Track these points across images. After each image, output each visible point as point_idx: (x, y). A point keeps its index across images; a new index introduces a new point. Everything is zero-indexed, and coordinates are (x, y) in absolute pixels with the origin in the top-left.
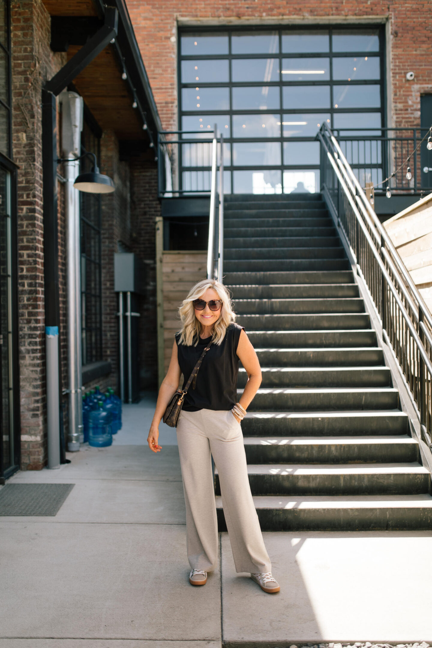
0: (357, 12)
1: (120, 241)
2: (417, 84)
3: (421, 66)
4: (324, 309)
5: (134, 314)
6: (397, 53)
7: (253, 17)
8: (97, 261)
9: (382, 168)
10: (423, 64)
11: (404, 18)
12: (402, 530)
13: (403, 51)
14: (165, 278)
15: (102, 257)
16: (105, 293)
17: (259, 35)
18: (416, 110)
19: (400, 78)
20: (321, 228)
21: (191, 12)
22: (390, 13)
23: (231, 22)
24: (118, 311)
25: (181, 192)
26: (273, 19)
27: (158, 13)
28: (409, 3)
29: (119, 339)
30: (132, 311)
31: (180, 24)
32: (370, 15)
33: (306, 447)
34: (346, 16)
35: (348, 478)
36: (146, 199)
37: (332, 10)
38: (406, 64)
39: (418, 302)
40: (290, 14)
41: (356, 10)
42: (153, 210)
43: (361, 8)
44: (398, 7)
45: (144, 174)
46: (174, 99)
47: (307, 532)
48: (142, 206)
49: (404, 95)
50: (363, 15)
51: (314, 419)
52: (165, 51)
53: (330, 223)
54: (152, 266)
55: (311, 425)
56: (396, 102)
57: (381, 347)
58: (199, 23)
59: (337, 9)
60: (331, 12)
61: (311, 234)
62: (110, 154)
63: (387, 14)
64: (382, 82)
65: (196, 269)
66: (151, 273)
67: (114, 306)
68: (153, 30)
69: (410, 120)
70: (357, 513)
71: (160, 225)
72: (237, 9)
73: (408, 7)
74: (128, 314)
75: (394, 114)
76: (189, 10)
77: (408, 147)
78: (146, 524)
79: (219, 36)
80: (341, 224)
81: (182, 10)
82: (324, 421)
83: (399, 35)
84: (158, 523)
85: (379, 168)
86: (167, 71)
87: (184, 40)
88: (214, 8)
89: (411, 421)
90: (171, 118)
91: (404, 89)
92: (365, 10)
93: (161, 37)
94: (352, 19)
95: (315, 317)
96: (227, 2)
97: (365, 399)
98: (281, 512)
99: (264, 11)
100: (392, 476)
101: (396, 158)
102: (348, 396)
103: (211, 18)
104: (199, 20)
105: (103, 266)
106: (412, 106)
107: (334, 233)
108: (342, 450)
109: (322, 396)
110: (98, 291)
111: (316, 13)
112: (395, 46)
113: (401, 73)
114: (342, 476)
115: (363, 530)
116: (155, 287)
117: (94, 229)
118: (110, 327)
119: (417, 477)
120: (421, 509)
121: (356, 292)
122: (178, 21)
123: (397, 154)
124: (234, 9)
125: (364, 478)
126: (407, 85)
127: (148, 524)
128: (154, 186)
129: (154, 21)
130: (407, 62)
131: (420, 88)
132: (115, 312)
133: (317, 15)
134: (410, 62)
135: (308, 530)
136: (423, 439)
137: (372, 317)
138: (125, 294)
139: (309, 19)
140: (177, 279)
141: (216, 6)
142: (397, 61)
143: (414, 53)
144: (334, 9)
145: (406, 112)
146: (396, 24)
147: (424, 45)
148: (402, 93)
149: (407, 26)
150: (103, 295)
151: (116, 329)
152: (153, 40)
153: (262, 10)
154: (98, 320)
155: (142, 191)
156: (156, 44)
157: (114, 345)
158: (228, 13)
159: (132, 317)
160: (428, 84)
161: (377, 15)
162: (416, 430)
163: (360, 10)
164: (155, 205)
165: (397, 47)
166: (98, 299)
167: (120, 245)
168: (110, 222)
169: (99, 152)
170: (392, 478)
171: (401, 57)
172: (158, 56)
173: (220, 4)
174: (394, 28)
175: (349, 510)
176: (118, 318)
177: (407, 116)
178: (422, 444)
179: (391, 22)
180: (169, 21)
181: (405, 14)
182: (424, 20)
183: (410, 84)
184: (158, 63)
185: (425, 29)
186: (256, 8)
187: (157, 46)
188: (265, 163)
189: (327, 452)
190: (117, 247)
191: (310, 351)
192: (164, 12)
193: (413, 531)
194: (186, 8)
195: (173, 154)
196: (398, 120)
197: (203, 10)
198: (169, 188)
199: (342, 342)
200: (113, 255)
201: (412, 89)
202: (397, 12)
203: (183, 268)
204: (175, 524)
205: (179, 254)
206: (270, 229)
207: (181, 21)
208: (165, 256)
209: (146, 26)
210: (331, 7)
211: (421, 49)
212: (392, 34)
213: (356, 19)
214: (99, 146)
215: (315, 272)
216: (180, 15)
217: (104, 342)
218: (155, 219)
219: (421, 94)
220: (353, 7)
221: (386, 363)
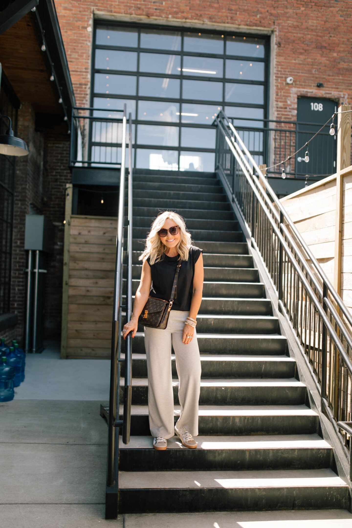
0: (248, 23)
1: (31, 204)
2: (295, 87)
3: (299, 73)
4: (222, 277)
5: (41, 271)
6: (279, 60)
7: (160, 18)
8: (9, 221)
9: (263, 155)
10: (301, 71)
11: (286, 32)
12: (308, 509)
13: (285, 59)
14: (72, 240)
15: (14, 218)
16: (16, 251)
17: (164, 34)
18: (293, 109)
19: (282, 82)
20: (217, 202)
21: (106, 7)
22: (276, 26)
23: (141, 20)
24: (27, 267)
25: (89, 163)
26: (178, 22)
27: (77, 5)
28: (290, 21)
29: (26, 293)
30: (39, 268)
31: (96, 16)
32: (258, 26)
33: (210, 419)
34: (239, 25)
35: (254, 453)
36: (58, 168)
37: (228, 19)
38: (287, 70)
39: (323, 279)
40: (192, 18)
41: (247, 21)
42: (63, 178)
43: (252, 20)
44: (282, 23)
45: (57, 145)
46: (88, 82)
47: (213, 512)
48: (54, 174)
49: (284, 96)
50: (253, 26)
51: (217, 388)
52: (81, 39)
53: (225, 198)
54: (60, 228)
55: (214, 394)
56: (277, 101)
57: (277, 316)
58: (112, 18)
59: (232, 18)
60: (227, 21)
61: (208, 207)
62: (26, 124)
63: (272, 28)
64: (266, 84)
65: (101, 233)
66: (59, 234)
67: (23, 262)
68: (71, 19)
69: (288, 117)
70: (264, 493)
71: (70, 191)
72: (147, 10)
73: (290, 23)
74: (36, 270)
75: (275, 111)
76: (105, 5)
77: (286, 139)
78: (44, 504)
79: (130, 31)
80: (236, 200)
81: (99, 5)
82: (227, 390)
83: (282, 45)
84: (56, 502)
85: (261, 155)
86: (83, 56)
87: (99, 32)
88: (127, 6)
89: (310, 392)
90: (84, 98)
91: (284, 91)
92: (254, 22)
93: (79, 26)
94: (244, 28)
95: (214, 285)
96: (139, 2)
97: (264, 368)
98: (188, 493)
99: (170, 14)
100: (296, 451)
101: (275, 148)
102: (249, 365)
103: (123, 15)
104: (113, 16)
105: (14, 225)
106: (290, 105)
107: (229, 208)
108: (246, 422)
109: (224, 364)
110: (8, 248)
111: (214, 20)
112: (278, 55)
113: (282, 77)
114: (248, 451)
115: (270, 510)
116: (63, 246)
117: (8, 191)
118: (19, 282)
119: (320, 452)
120: (327, 488)
121: (251, 262)
122: (94, 14)
123: (277, 144)
124: (145, 9)
125: (269, 453)
126: (287, 88)
127: (45, 504)
128: (65, 157)
129: (73, 12)
130: (288, 69)
131: (297, 91)
132: (24, 268)
133: (215, 22)
134: (290, 69)
135: (215, 510)
136: (324, 411)
137: (267, 287)
138: (34, 252)
139: (208, 25)
140: (83, 241)
141: (128, 4)
142: (280, 67)
143: (294, 61)
144: (229, 18)
145: (285, 110)
146: (280, 36)
147: (301, 56)
148: (282, 94)
149: (289, 39)
150: (13, 252)
151: (24, 284)
152: (71, 28)
153: (168, 12)
154: (7, 275)
155: (54, 161)
156: (74, 31)
157: (21, 299)
158: (139, 12)
159: (39, 273)
160: (304, 88)
161: (265, 27)
162: (315, 402)
163: (251, 22)
164: (65, 174)
165: (280, 56)
166: (8, 256)
167: (31, 207)
168: (24, 186)
169: (16, 121)
170: (296, 453)
171: (283, 64)
172: (75, 43)
173: (133, 3)
174: (278, 39)
175: (257, 490)
176: (27, 273)
177: (286, 113)
178: (323, 417)
179: (276, 35)
180: (87, 13)
181: (288, 29)
182: (302, 35)
183: (289, 87)
184: (75, 49)
185: (303, 43)
186: (164, 10)
187: (74, 33)
188: (164, 144)
189: (231, 423)
190: (29, 209)
191: (212, 318)
192: (83, 5)
193: (319, 510)
194: (102, 4)
195: (84, 130)
196: (279, 116)
197: (117, 7)
198: (79, 158)
199: (240, 309)
200: (25, 216)
201: (291, 92)
202: (280, 27)
203: (89, 232)
204: (75, 504)
205: (86, 218)
206: (172, 200)
207: (97, 14)
208: (73, 220)
209: (65, 15)
210: (227, 17)
211: (299, 59)
212: (276, 44)
213: (247, 29)
214: (17, 116)
215: (213, 242)
216: (96, 9)
217: (11, 295)
218: (65, 186)
219: (298, 96)
220: (245, 18)
221: (282, 331)
